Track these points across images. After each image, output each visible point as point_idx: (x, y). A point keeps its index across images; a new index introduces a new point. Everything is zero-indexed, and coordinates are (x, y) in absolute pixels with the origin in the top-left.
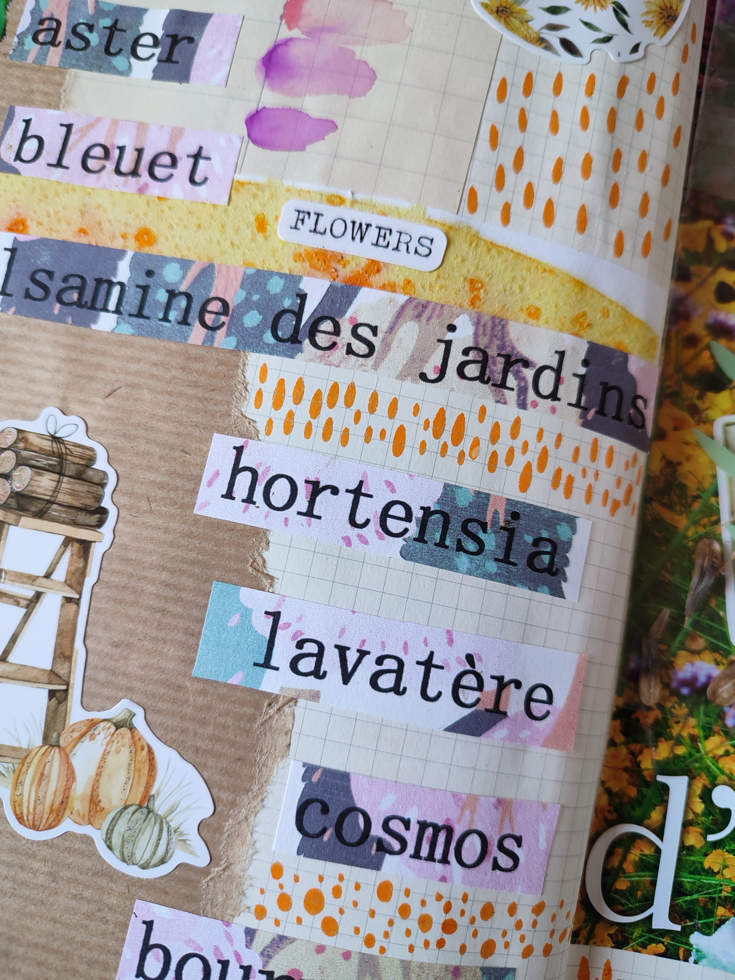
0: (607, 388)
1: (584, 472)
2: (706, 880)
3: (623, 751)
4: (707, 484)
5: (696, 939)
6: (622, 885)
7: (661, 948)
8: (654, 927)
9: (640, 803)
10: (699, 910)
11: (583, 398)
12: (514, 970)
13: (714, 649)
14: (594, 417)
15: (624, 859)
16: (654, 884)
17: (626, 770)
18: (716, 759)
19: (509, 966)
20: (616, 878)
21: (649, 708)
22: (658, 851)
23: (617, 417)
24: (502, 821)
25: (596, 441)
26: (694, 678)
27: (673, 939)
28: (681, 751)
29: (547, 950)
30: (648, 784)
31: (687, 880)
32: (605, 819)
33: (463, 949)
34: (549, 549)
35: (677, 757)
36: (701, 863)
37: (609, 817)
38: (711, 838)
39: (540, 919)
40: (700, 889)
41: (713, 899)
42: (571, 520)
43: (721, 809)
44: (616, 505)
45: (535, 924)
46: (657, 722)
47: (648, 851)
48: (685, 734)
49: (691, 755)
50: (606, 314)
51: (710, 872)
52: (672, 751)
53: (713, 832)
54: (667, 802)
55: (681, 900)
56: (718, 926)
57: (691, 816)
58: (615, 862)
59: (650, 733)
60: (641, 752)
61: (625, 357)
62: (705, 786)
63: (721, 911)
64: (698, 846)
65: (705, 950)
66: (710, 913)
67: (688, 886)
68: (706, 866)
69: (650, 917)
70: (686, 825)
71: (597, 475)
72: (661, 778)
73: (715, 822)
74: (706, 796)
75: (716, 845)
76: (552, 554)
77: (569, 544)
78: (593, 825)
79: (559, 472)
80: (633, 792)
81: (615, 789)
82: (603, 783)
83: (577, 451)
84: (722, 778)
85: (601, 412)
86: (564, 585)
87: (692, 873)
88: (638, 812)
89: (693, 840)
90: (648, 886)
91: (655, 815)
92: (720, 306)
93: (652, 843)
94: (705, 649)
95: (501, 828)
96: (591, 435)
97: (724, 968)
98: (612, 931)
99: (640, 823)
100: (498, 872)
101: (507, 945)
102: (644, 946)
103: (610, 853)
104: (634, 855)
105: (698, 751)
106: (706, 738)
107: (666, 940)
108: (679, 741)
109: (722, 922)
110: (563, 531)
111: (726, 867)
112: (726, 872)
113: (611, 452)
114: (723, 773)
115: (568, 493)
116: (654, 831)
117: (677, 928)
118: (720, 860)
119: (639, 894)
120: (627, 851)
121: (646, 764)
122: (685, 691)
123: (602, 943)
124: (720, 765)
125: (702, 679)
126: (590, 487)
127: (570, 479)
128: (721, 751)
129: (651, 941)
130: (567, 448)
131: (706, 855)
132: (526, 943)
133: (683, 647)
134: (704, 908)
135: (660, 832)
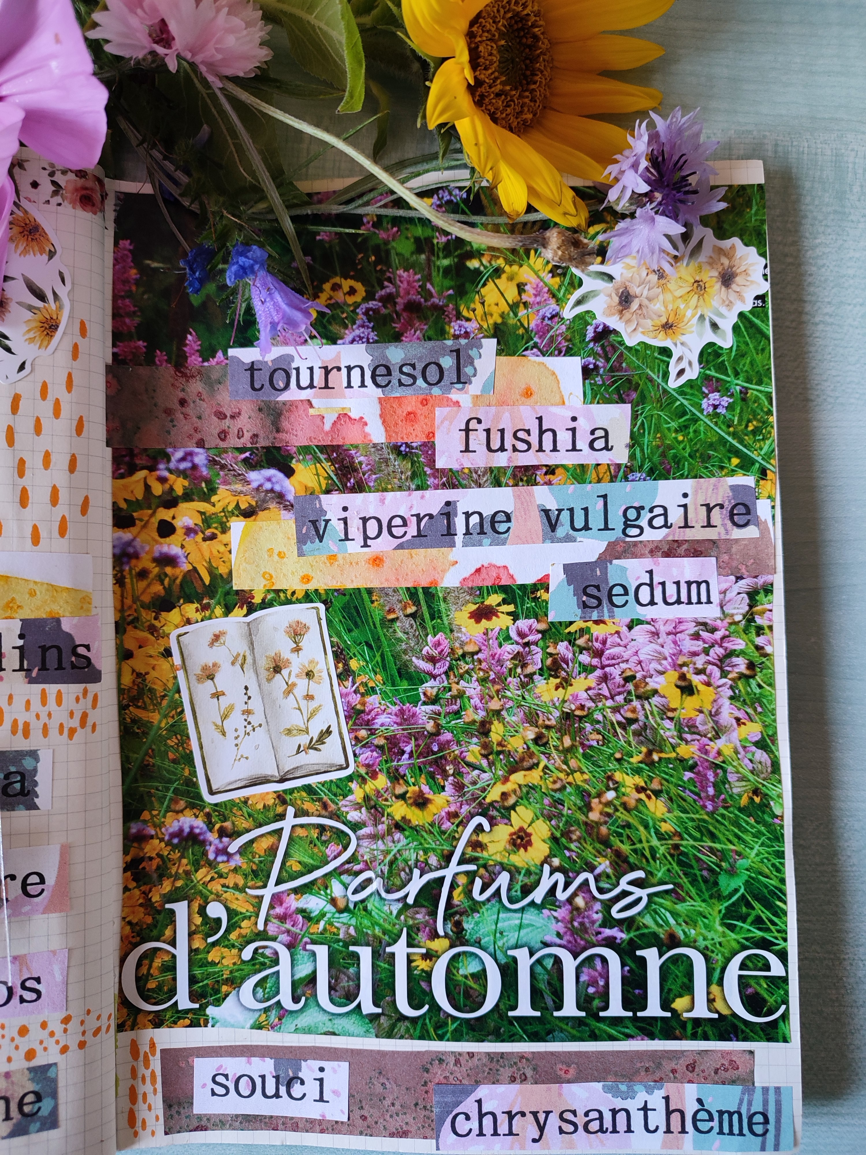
0: (44, 649)
1: (38, 716)
2: (211, 970)
3: (137, 892)
4: (170, 685)
5: (211, 1011)
6: (152, 985)
7: (187, 1022)
8: (180, 1008)
9: (156, 926)
10: (209, 990)
11: (25, 663)
12: (55, 1064)
13: (192, 806)
14: (38, 674)
15: (150, 967)
16: (175, 979)
17: (141, 905)
18: (205, 884)
19: (50, 1062)
20: (147, 981)
21: (151, 859)
22: (174, 957)
23: (60, 667)
24: (21, 971)
25: (43, 691)
26: (181, 830)
27: (195, 1014)
28: (179, 883)
29: (82, 1045)
30: (159, 912)
31: (198, 972)
32: (130, 943)
33: (9, 1060)
34: (19, 778)
35: (177, 888)
36: (206, 959)
37: (134, 940)
38: (210, 940)
39: (69, 1026)
40: (208, 976)
41: (218, 982)
42: (33, 754)
43: (214, 919)
44: (72, 732)
45: (65, 1031)
46: (158, 867)
47: (166, 958)
48: (181, 871)
49: (187, 885)
50: (32, 594)
51: (213, 964)
52: (173, 885)
53: (211, 936)
54: (175, 921)
55: (196, 987)
56: (224, 999)
57: (193, 928)
58: (144, 970)
59: (155, 876)
60: (150, 891)
61: (58, 621)
62: (200, 905)
63: (224, 988)
64: (202, 947)
65: (217, 1017)
66: (217, 991)
67: (199, 976)
68: (210, 960)
69: (176, 1002)
70: (191, 934)
71: (50, 715)
72: (167, 906)
73: (211, 928)
74: (202, 911)
75: (214, 944)
76: (22, 782)
77: (35, 771)
78: (121, 949)
79: (15, 722)
80: (149, 920)
81: (135, 921)
82: (124, 918)
83: (28, 702)
84: (212, 897)
85: (43, 668)
86: (36, 800)
87: (201, 966)
88: (155, 933)
89: (197, 944)
90: (171, 982)
91: (168, 932)
92: (162, 540)
93: (168, 952)
94: (186, 808)
95: (21, 976)
96: (38, 688)
97: (233, 1026)
98: (151, 1017)
99: (158, 940)
100: (25, 1004)
101: (45, 1049)
102: (175, 1023)
103: (139, 965)
104: (157, 963)
105: (192, 881)
106: (196, 871)
107: (190, 1016)
108: (177, 877)
109: (227, 996)
110: (28, 763)
111: (223, 958)
112: (224, 961)
113: (59, 694)
114: (212, 893)
115: (26, 734)
116: (169, 944)
117: (197, 1006)
118: (219, 954)
119: (166, 988)
120: (152, 961)
121: (156, 898)
122: (176, 841)
123: (145, 1027)
124: (209, 888)
125: (187, 830)
126: (45, 725)
127: (27, 725)
128: (208, 878)
129: (179, 1018)
130: (19, 703)
131: (208, 952)
132: (62, 1044)
133: (168, 810)
134: (213, 989)
135: (173, 943)
